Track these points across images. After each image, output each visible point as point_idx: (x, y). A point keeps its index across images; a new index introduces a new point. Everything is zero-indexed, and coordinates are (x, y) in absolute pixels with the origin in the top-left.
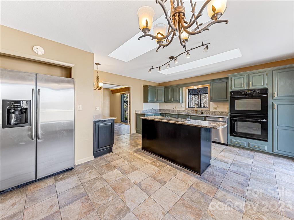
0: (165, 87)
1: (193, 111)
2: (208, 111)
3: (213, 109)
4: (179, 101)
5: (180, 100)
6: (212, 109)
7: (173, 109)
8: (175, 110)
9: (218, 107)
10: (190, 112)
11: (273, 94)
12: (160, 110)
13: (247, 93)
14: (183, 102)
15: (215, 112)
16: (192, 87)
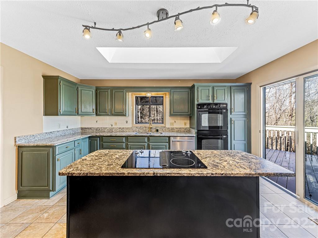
0: (97, 89)
1: (144, 129)
2: (164, 127)
3: (170, 124)
4: (126, 113)
5: (126, 111)
6: (168, 125)
7: (110, 127)
8: (114, 128)
9: (175, 122)
10: (140, 130)
11: (231, 109)
12: (82, 129)
13: (212, 107)
14: (129, 116)
15: (172, 129)
16: (143, 94)
